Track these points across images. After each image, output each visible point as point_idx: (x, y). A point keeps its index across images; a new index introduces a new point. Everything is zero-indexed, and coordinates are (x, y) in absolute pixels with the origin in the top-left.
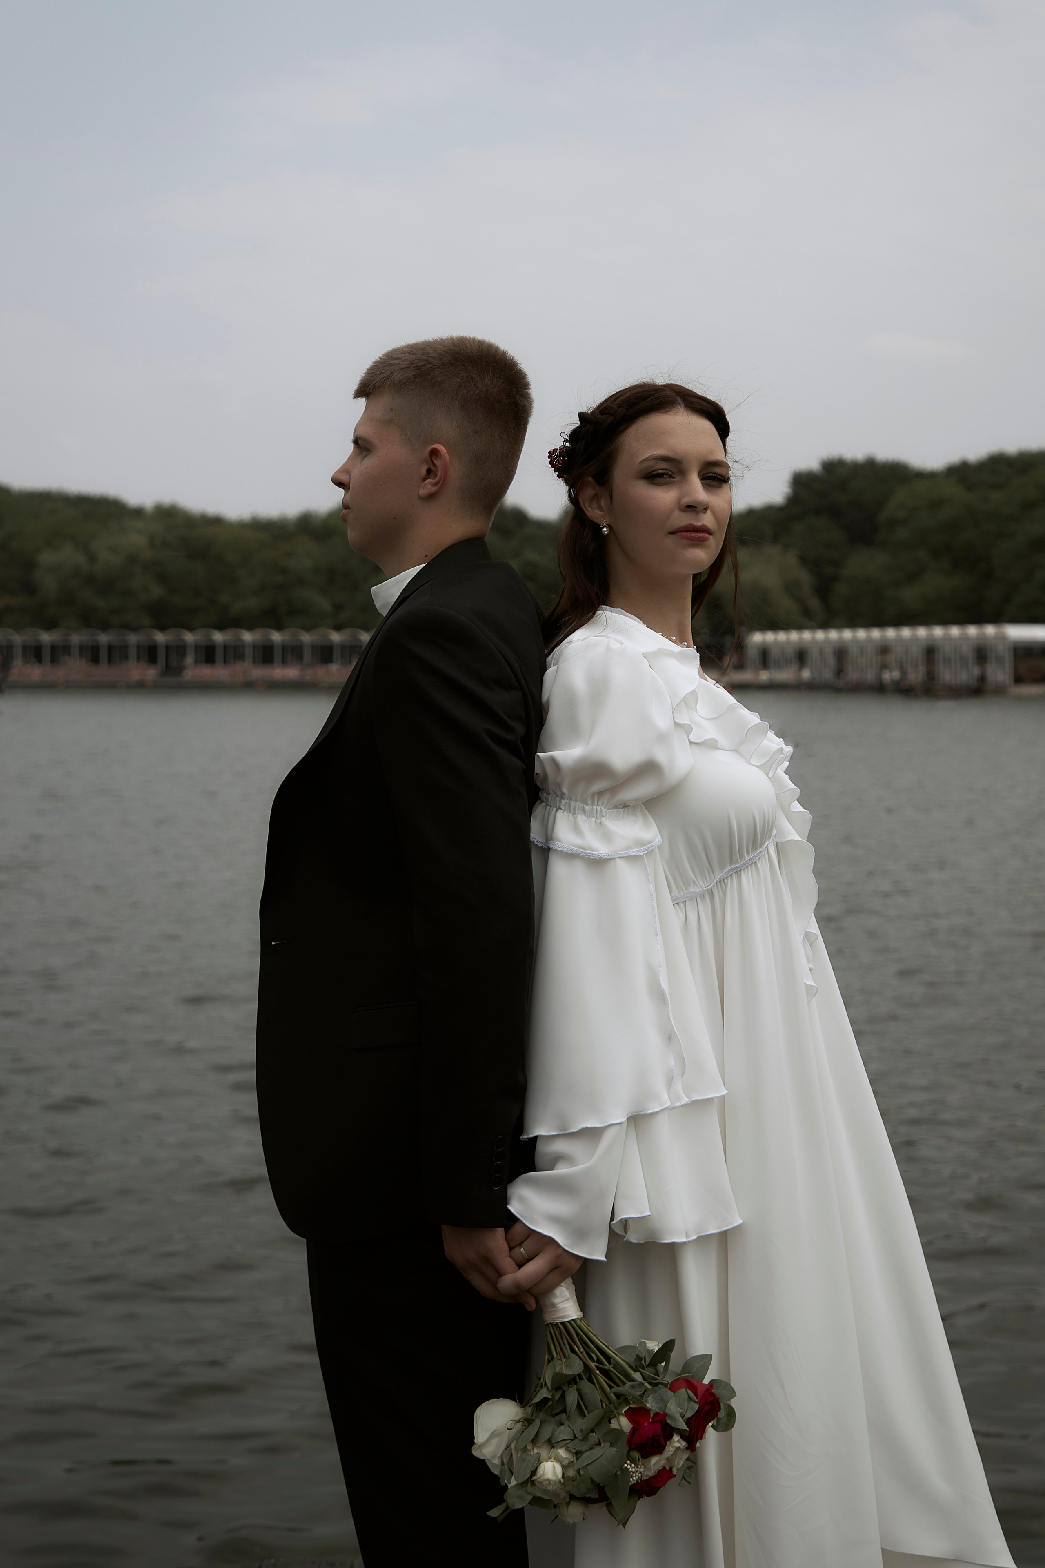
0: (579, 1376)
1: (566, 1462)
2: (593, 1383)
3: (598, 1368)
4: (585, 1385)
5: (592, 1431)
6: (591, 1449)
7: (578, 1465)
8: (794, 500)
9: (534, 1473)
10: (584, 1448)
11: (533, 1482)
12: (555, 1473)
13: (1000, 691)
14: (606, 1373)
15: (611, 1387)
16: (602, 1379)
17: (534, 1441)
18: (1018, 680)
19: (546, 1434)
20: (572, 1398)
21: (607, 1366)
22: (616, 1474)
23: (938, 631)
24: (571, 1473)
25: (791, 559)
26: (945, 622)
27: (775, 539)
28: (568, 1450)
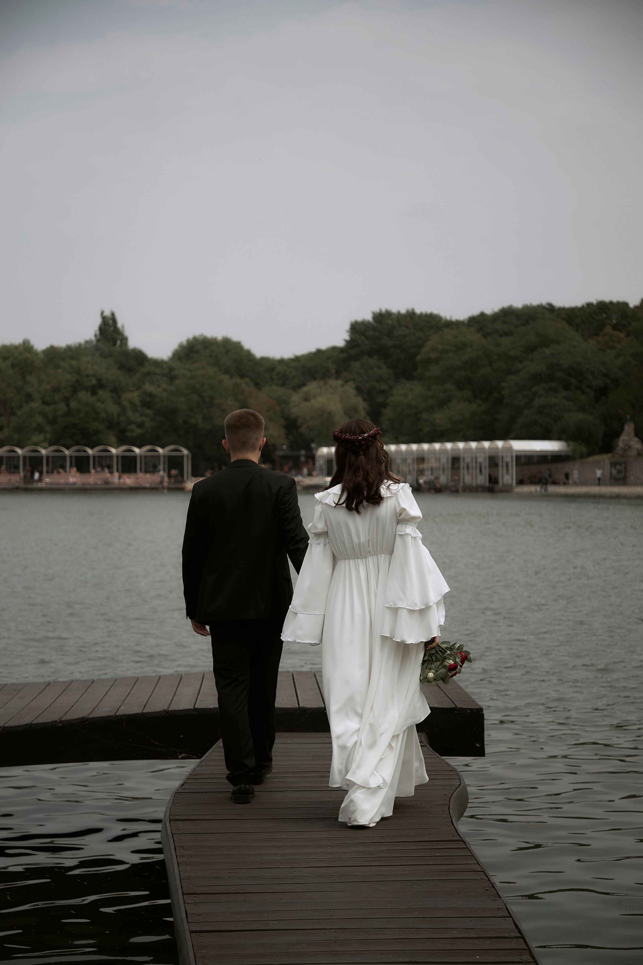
0: (435, 653)
1: (434, 673)
2: (437, 654)
3: (439, 650)
4: (436, 654)
5: (440, 666)
6: (440, 670)
7: (437, 674)
8: (351, 344)
9: (427, 676)
10: (438, 670)
11: (426, 678)
12: (432, 676)
13: (507, 490)
14: (441, 651)
15: (442, 655)
16: (440, 653)
17: (426, 668)
18: (521, 482)
19: (429, 667)
20: (434, 658)
21: (441, 649)
22: (446, 675)
23: (461, 445)
24: (435, 675)
25: (350, 389)
26: (466, 439)
27: (338, 374)
28: (434, 670)
